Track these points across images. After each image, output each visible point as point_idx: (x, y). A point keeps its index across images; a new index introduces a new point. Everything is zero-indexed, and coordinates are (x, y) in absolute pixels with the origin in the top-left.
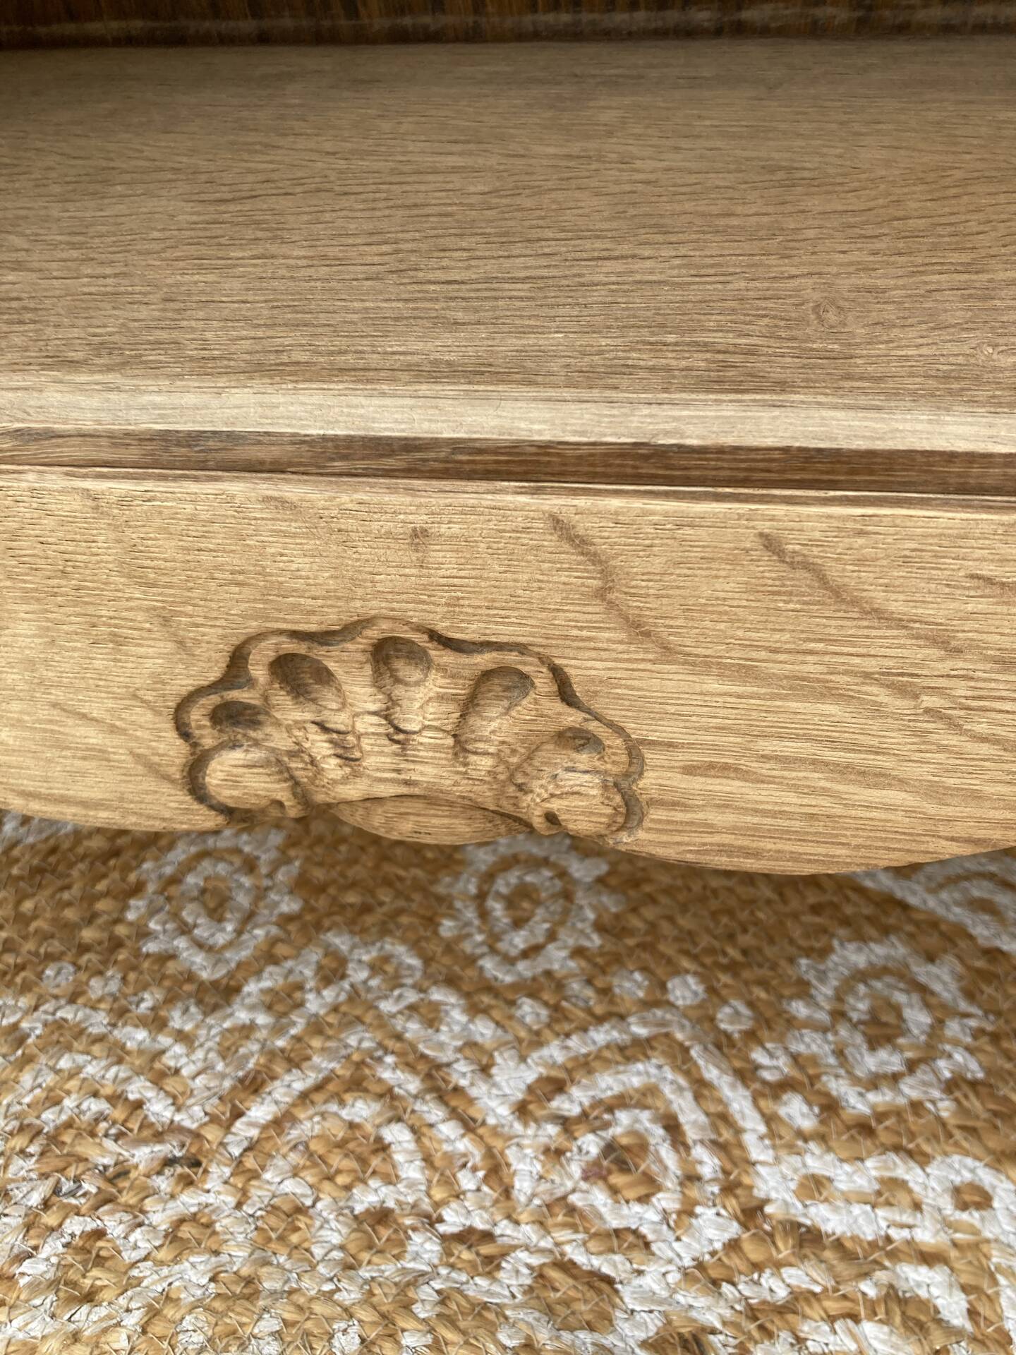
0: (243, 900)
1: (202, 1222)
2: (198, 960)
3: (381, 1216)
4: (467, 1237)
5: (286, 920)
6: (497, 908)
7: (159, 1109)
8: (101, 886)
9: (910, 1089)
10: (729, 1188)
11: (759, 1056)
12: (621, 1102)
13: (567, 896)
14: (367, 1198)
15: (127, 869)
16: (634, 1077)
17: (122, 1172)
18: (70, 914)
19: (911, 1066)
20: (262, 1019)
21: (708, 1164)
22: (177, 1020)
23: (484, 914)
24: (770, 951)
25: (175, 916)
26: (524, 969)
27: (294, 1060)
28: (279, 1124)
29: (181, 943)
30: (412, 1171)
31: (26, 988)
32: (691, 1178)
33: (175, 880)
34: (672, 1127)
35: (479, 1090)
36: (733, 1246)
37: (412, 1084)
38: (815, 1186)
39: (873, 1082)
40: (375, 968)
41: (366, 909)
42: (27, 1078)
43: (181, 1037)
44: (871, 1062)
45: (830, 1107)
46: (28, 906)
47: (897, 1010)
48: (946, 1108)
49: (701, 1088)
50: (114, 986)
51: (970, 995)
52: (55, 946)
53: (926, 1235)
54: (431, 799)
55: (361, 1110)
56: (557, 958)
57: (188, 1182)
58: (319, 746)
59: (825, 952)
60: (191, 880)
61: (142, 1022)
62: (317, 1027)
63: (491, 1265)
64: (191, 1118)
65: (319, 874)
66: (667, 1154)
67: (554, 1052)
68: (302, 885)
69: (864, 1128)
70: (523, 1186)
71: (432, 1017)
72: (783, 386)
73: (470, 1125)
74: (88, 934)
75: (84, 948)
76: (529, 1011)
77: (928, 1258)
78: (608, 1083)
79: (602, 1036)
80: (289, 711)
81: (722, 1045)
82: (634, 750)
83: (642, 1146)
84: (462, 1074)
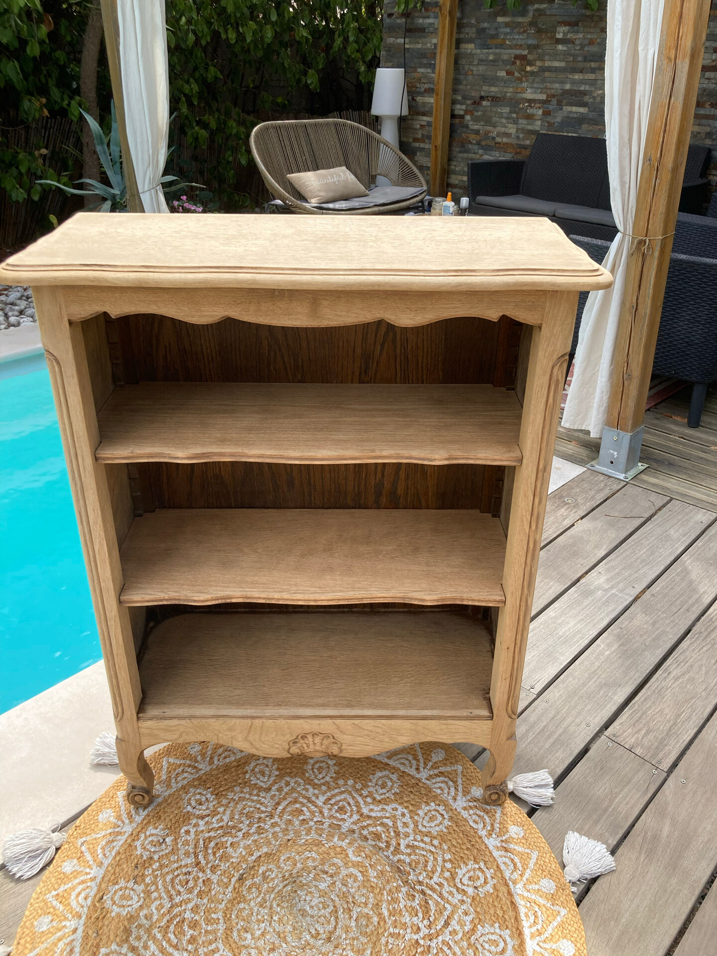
0: (267, 773)
1: (276, 823)
2: (262, 784)
3: (304, 820)
4: (317, 821)
5: (277, 776)
6: (316, 771)
7: (263, 809)
8: (239, 772)
9: (387, 795)
10: (358, 812)
11: (363, 792)
12: (340, 801)
13: (328, 767)
14: (301, 818)
15: (243, 769)
16: (342, 797)
17: (260, 818)
18: (235, 778)
19: (388, 791)
20: (277, 793)
21: (355, 809)
22: (261, 794)
23: (313, 772)
24: (365, 775)
25: (256, 776)
26: (322, 781)
27: (285, 799)
28: (284, 809)
29: (258, 781)
30: (308, 814)
31: (232, 792)
32: (352, 811)
33: (253, 770)
34: (349, 804)
35: (317, 801)
36: (359, 819)
37: (306, 801)
38: (372, 810)
39: (382, 794)
40: (295, 782)
41: (291, 773)
42: (238, 806)
43: (263, 797)
44: (381, 791)
45: (374, 799)
46: (225, 777)
47: (386, 783)
48: (393, 797)
49: (353, 798)
50: (248, 790)
51: (399, 779)
52: (235, 784)
53: (387, 815)
54: (318, 751)
55: (298, 806)
56: (328, 779)
57: (271, 818)
58: (305, 745)
59: (374, 774)
60: (256, 770)
61: (255, 795)
62: (287, 794)
63: (322, 824)
64: (269, 809)
65: (281, 767)
66: (348, 807)
67: (329, 794)
68: (278, 769)
69: (380, 801)
70: (326, 814)
71: (307, 790)
72: (354, 706)
73: (316, 806)
74: (240, 781)
75: (240, 784)
76: (324, 788)
77: (387, 818)
78: (338, 798)
79: (336, 791)
80: (302, 741)
81: (357, 790)
82: (341, 744)
83: (344, 807)
84: (313, 799)
